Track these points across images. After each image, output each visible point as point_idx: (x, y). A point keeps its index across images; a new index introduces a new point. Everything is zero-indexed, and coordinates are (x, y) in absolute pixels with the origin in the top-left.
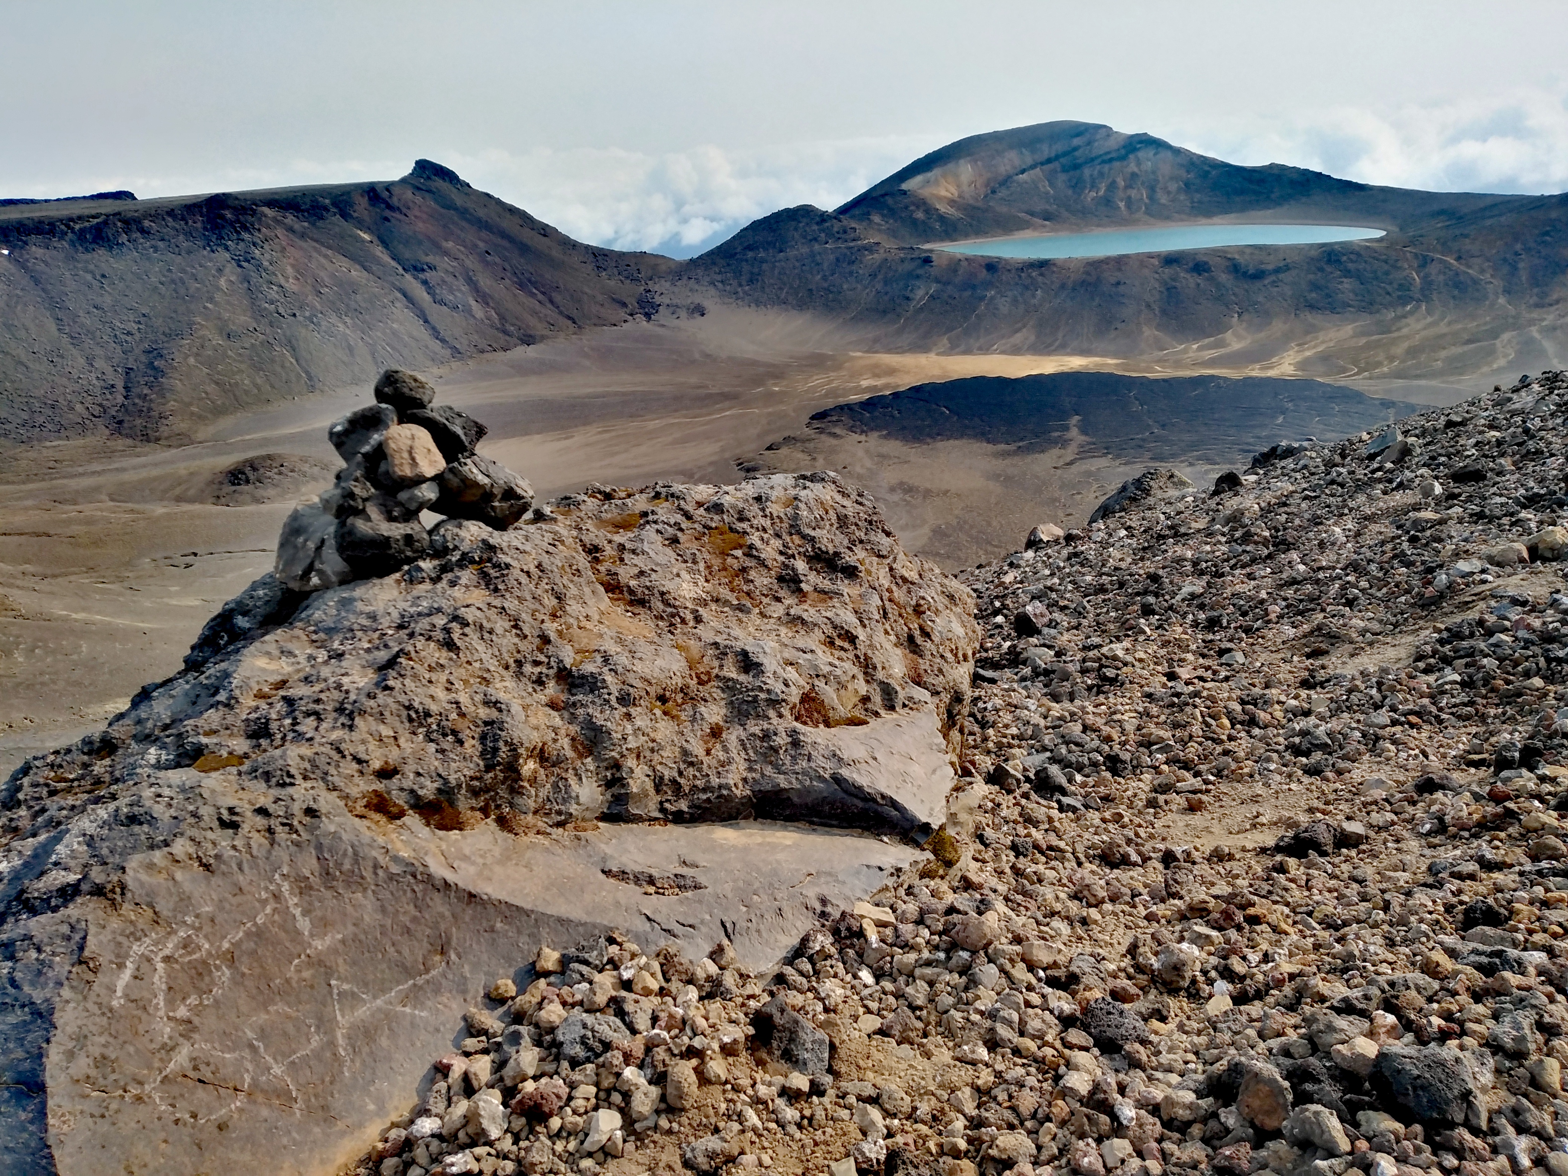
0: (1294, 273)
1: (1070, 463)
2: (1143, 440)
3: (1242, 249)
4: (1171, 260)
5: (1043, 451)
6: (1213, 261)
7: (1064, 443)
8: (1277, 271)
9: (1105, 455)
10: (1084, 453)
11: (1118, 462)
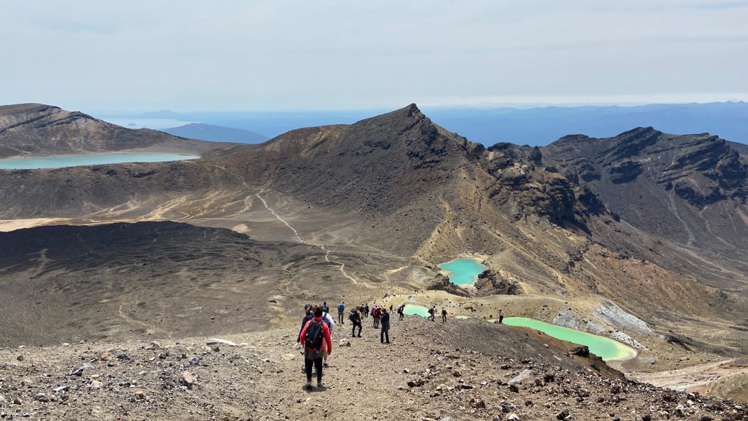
0: (157, 174)
1: (40, 275)
2: (83, 257)
3: (131, 164)
4: (96, 169)
5: (24, 270)
6: (117, 169)
7: (37, 264)
8: (149, 174)
9: (61, 268)
10: (49, 268)
11: (68, 271)
